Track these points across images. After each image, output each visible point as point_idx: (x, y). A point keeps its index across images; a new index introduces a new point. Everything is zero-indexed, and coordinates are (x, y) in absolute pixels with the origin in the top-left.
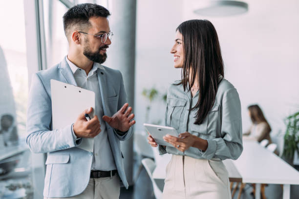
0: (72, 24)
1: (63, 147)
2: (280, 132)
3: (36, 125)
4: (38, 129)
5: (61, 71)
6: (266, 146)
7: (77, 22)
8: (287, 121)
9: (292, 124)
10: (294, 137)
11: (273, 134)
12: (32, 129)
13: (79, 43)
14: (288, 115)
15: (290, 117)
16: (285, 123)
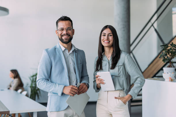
2: (28, 84)
6: (21, 93)
8: (32, 79)
9: (34, 80)
10: (35, 87)
14: (32, 75)
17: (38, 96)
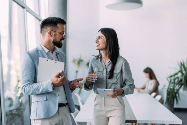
0: (48, 27)
1: (45, 92)
3: (28, 80)
4: (29, 82)
5: (39, 52)
6: (155, 97)
7: (51, 26)
8: (169, 79)
9: (173, 81)
10: (174, 89)
11: (160, 88)
12: (26, 82)
13: (51, 36)
15: (171, 76)
16: (168, 80)
17: (177, 101)
